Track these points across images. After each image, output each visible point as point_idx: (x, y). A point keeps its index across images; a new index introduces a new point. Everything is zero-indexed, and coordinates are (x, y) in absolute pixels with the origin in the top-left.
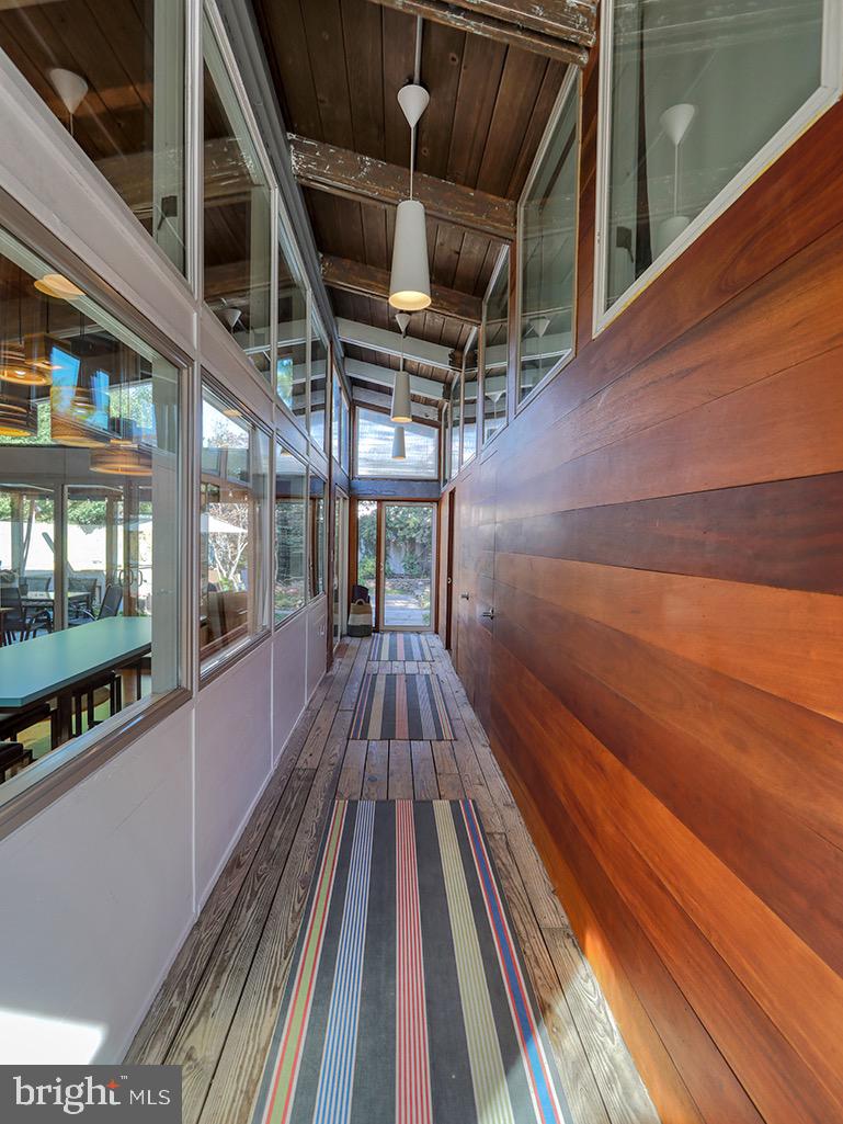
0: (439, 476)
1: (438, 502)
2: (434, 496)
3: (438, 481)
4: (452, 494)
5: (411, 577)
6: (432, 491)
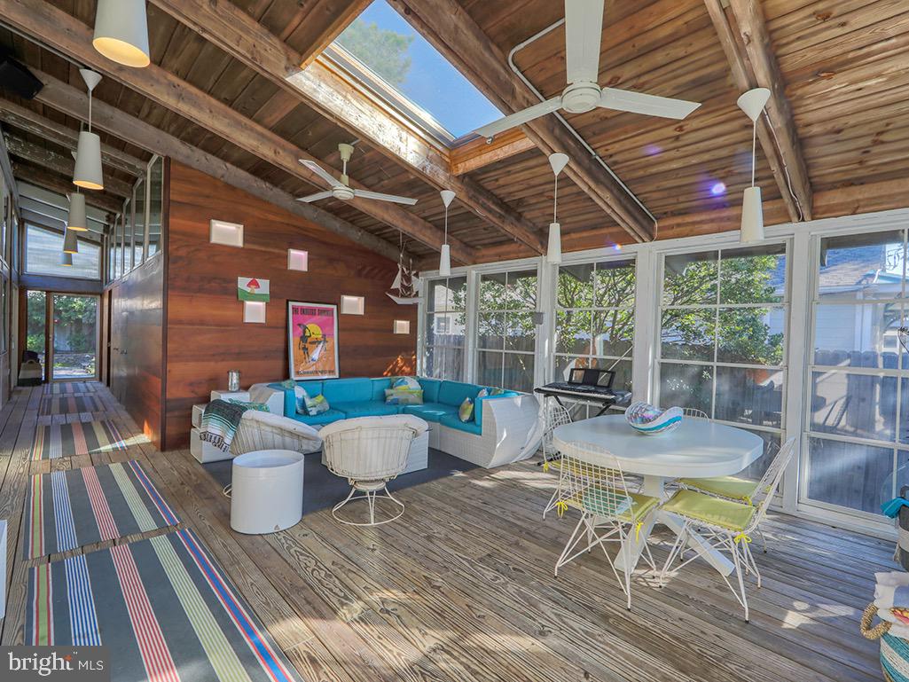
0: (102, 278)
1: (102, 295)
2: (99, 291)
3: (101, 281)
4: (110, 292)
5: (78, 351)
6: (98, 288)
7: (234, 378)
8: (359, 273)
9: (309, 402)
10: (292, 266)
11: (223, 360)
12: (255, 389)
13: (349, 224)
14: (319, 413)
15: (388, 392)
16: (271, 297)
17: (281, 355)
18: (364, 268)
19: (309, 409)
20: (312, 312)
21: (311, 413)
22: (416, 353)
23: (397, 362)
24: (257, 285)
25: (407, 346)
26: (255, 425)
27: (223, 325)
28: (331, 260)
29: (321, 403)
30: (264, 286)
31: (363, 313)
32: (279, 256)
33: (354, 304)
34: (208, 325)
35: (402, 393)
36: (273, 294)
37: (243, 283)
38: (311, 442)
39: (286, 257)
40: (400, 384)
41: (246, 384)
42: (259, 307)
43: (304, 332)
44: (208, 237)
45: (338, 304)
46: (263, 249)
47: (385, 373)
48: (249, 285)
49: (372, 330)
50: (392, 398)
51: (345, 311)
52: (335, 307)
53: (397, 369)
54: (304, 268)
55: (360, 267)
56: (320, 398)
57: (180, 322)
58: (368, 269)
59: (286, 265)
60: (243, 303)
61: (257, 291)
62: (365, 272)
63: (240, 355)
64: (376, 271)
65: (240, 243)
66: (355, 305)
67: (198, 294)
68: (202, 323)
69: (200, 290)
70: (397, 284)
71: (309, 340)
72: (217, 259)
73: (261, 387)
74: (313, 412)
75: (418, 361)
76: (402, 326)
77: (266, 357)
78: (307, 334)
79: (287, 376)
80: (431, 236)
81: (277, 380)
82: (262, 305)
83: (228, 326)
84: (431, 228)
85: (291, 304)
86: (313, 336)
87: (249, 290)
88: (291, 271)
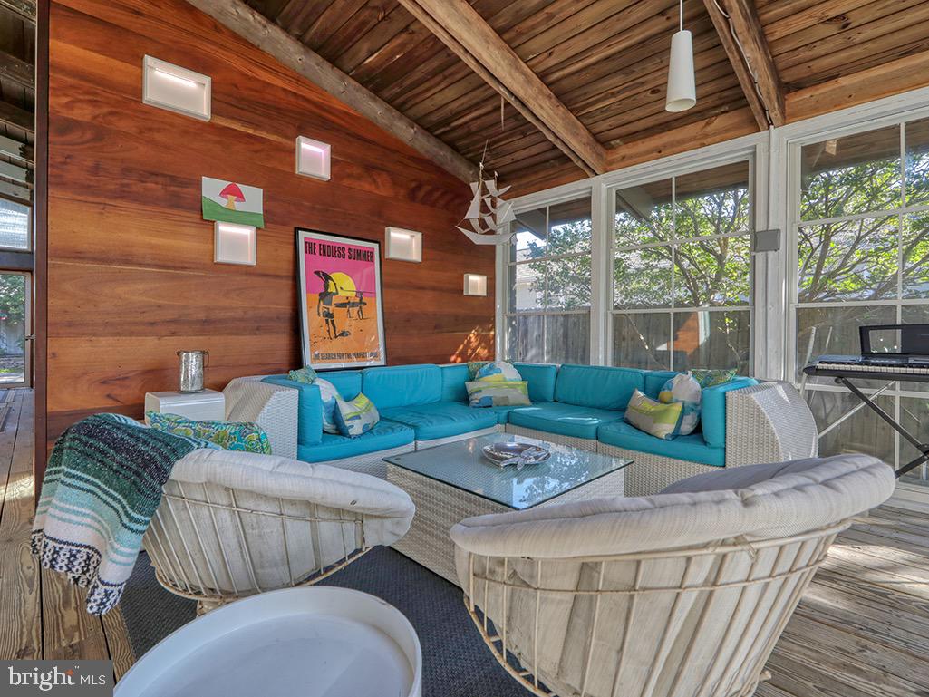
7: (192, 366)
8: (412, 195)
9: (346, 410)
10: (303, 168)
11: (173, 334)
12: (237, 387)
13: (395, 113)
14: (368, 431)
15: (471, 386)
16: (266, 221)
17: (286, 326)
18: (419, 187)
19: (348, 424)
20: (339, 252)
21: (352, 432)
22: (494, 327)
23: (469, 342)
24: (240, 196)
25: (481, 315)
26: (223, 499)
27: (170, 266)
28: (369, 168)
29: (367, 410)
30: (254, 198)
31: (420, 260)
32: (278, 148)
33: (405, 243)
34: (140, 264)
35: (497, 387)
36: (269, 216)
37: (212, 188)
38: (388, 523)
39: (292, 152)
40: (487, 374)
41: (219, 378)
42: (244, 238)
43: (326, 287)
44: (138, 91)
45: (381, 240)
46: (250, 131)
47: (453, 358)
48: (225, 193)
49: (434, 289)
50: (480, 396)
51: (392, 254)
52: (376, 246)
53: (470, 351)
54: (324, 172)
55: (414, 184)
56: (363, 401)
57: (78, 256)
58: (427, 188)
59: (293, 165)
60: (211, 225)
61: (238, 206)
62: (421, 194)
63: (208, 325)
64: (437, 194)
65: (204, 110)
66: (405, 247)
67: (118, 203)
68: (127, 259)
69: (122, 194)
70: (473, 213)
71: (335, 300)
72: (159, 137)
73: (250, 384)
74: (356, 428)
75: (498, 340)
76: (476, 283)
77: (258, 329)
78: (332, 289)
79: (297, 362)
80: (551, 112)
81: (279, 371)
82: (248, 233)
83: (184, 268)
84: (549, 97)
85: (302, 235)
86: (340, 292)
87: (223, 202)
88: (302, 178)
